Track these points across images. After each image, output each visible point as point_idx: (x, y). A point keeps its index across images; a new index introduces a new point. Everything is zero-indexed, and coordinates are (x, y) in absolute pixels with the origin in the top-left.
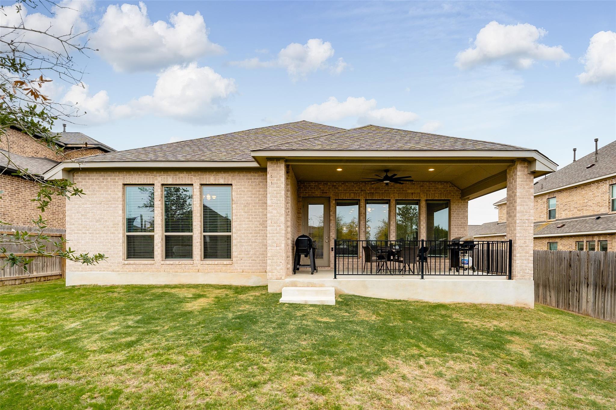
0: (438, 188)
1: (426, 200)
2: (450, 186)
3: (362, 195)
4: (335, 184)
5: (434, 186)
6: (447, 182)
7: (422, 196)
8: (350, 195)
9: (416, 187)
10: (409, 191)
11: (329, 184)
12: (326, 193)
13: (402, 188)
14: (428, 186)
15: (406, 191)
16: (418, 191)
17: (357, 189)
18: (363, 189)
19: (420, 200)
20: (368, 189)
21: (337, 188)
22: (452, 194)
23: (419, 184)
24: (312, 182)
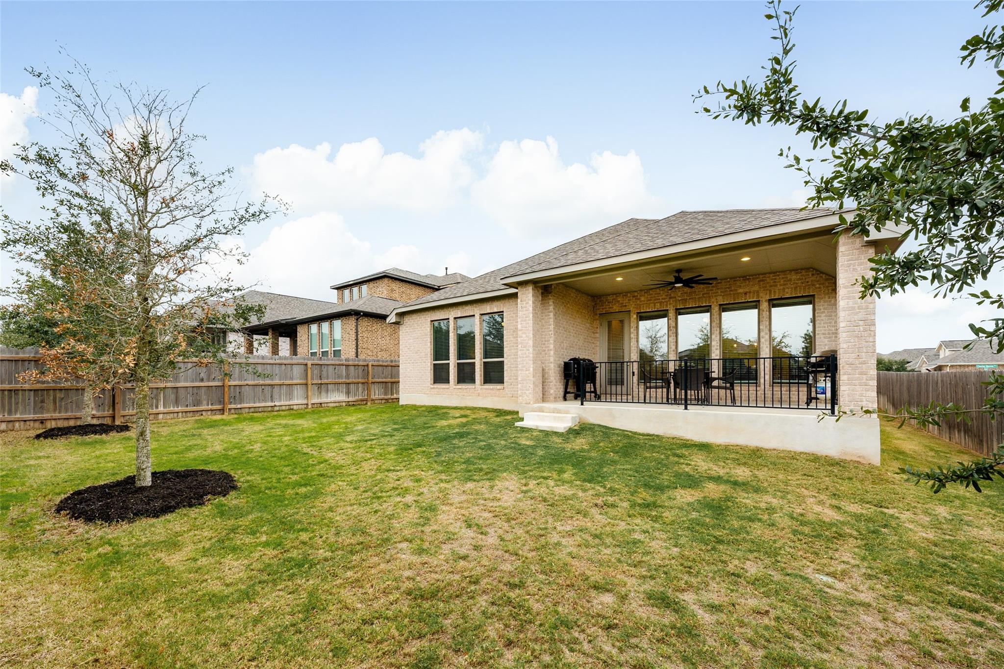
0: (790, 280)
1: (770, 300)
2: (813, 275)
3: (670, 304)
4: (636, 294)
5: (783, 278)
6: (807, 269)
7: (761, 295)
8: (655, 305)
9: (751, 283)
10: (741, 291)
11: (629, 295)
12: (626, 306)
13: (729, 288)
14: (772, 279)
15: (736, 290)
16: (756, 288)
17: (663, 297)
18: (672, 295)
19: (759, 301)
20: (679, 295)
21: (639, 299)
22: (818, 286)
23: (757, 278)
24: (609, 295)
